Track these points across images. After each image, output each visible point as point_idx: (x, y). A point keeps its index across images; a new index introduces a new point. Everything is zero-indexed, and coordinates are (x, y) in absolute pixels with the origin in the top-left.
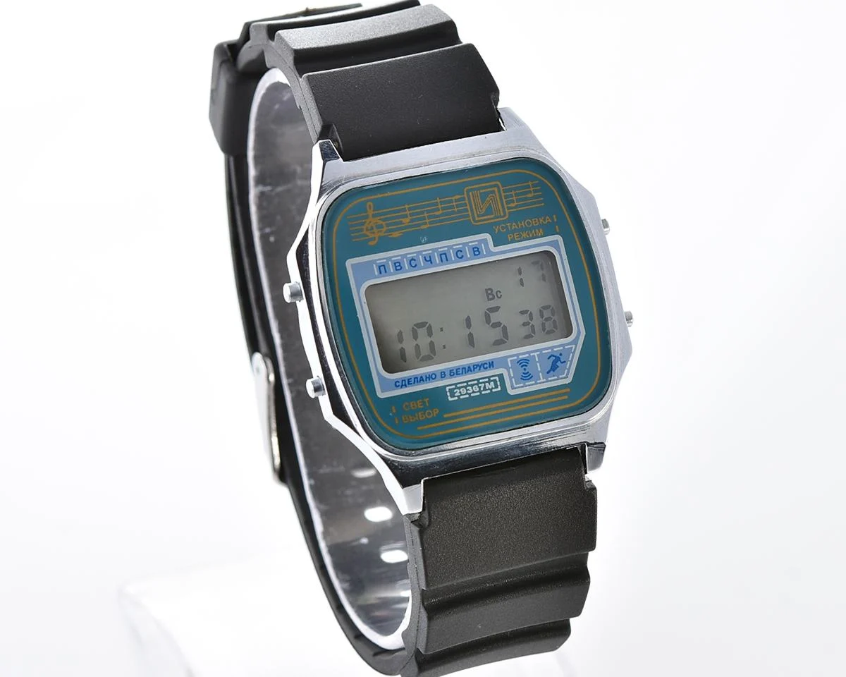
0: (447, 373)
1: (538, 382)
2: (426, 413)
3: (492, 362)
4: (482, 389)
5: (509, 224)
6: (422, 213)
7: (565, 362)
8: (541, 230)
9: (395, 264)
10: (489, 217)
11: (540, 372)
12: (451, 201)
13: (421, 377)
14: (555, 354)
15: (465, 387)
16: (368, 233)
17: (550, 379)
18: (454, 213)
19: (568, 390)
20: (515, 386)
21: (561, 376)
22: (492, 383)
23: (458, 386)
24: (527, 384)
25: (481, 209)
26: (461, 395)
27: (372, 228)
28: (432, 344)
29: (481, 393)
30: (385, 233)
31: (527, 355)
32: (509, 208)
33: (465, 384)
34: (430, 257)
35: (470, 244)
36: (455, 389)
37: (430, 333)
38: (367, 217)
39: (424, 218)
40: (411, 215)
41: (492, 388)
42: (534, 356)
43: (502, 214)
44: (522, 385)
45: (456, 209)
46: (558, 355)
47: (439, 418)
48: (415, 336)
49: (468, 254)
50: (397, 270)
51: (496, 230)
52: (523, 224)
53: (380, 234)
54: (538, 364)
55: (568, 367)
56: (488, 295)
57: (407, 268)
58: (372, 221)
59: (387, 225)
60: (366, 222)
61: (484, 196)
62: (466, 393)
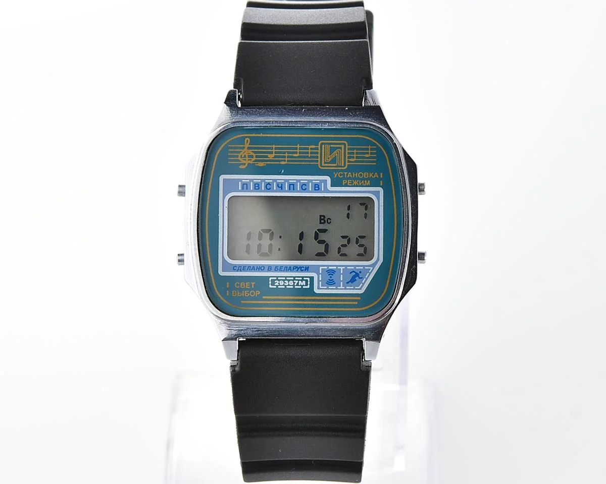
0: (273, 269)
1: (338, 288)
2: (250, 292)
3: (308, 267)
4: (295, 284)
5: (346, 173)
6: (285, 153)
7: (362, 278)
8: (369, 181)
9: (255, 184)
10: (332, 165)
11: (341, 281)
12: (307, 149)
13: (254, 267)
14: (356, 271)
15: (284, 280)
16: (241, 159)
17: (347, 288)
18: (307, 157)
19: (359, 298)
20: (321, 287)
21: (356, 288)
22: (304, 282)
23: (279, 278)
24: (330, 287)
25: (328, 158)
26: (280, 285)
27: (245, 156)
28: (271, 246)
29: (294, 287)
30: (253, 161)
31: (336, 268)
32: (349, 162)
33: (284, 278)
34: (282, 185)
35: (313, 181)
36: (276, 280)
37: (271, 238)
38: (243, 148)
39: (284, 157)
40: (276, 153)
41: (303, 285)
42: (340, 269)
43: (343, 165)
44: (326, 287)
45: (309, 155)
46: (358, 272)
47: (259, 298)
48: (260, 238)
49: (310, 188)
50: (255, 189)
51: (336, 175)
52: (356, 175)
53: (249, 162)
54: (342, 275)
55: (363, 282)
56: (321, 219)
57: (263, 189)
58: (246, 152)
59: (257, 157)
60: (241, 151)
61: (332, 150)
62: (283, 285)
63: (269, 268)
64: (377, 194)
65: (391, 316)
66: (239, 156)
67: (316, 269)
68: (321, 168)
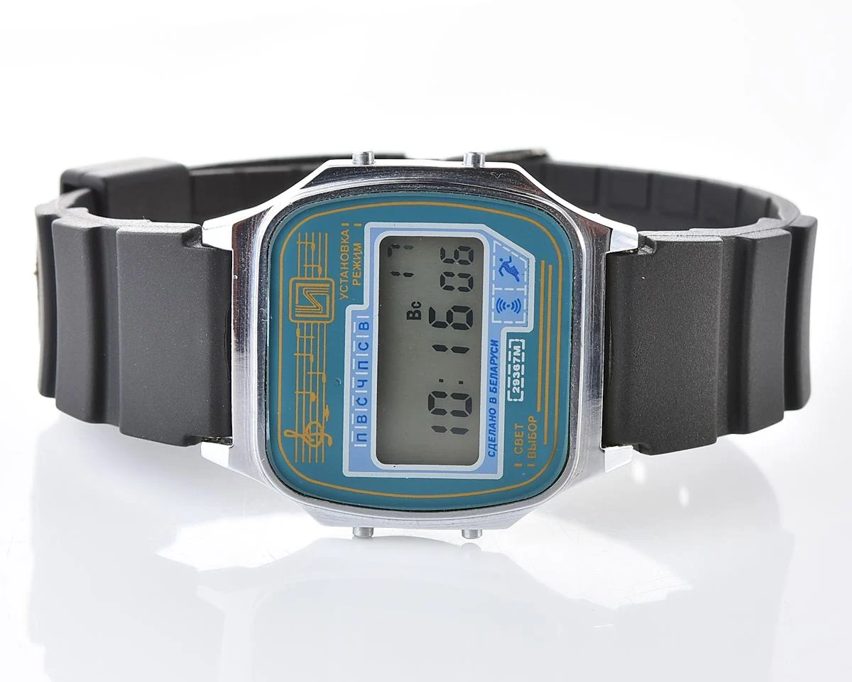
0: (493, 395)
1: (525, 294)
2: (531, 430)
3: (492, 341)
4: (519, 361)
5: (341, 281)
6: (308, 377)
7: (510, 257)
8: (354, 244)
9: (358, 422)
10: (328, 302)
11: (515, 290)
12: (301, 340)
13: (490, 425)
14: (500, 267)
16: (318, 443)
17: (525, 280)
18: (315, 340)
19: (543, 262)
20: (524, 322)
21: (526, 267)
22: (515, 348)
23: (509, 386)
24: (525, 308)
25: (317, 308)
26: (520, 385)
27: (313, 437)
28: (455, 396)
29: (523, 363)
30: (321, 424)
31: (493, 298)
32: (323, 276)
33: (509, 378)
34: (359, 380)
35: (354, 331)
37: (443, 395)
38: (300, 440)
39: (314, 376)
40: (308, 390)
41: (521, 349)
42: (496, 291)
43: (328, 285)
44: (525, 314)
45: (312, 337)
46: (501, 263)
47: (539, 417)
48: (442, 412)
49: (365, 337)
50: (366, 422)
51: (345, 296)
52: (344, 264)
53: (322, 430)
54: (506, 289)
55: (517, 256)
56: (414, 318)
57: (366, 410)
58: (306, 436)
59: (314, 419)
60: (305, 443)
61: (303, 301)
62: (520, 379)
63: (493, 402)
64: (375, 232)
65: (572, 211)
66: (314, 446)
67: (494, 329)
68: (333, 319)
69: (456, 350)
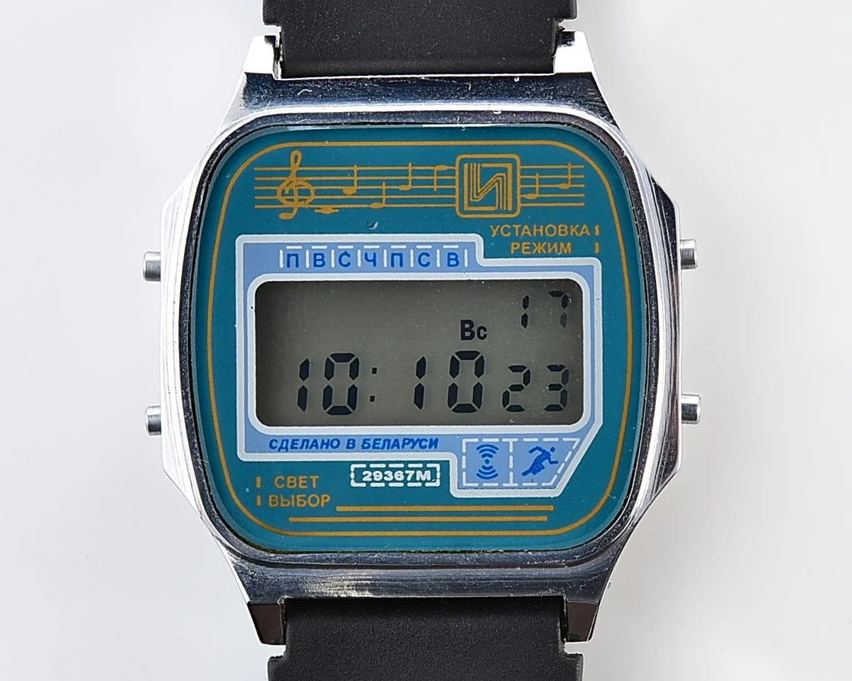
0: (359, 443)
1: (504, 485)
2: (310, 498)
3: (437, 440)
4: (409, 479)
5: (517, 227)
6: (379, 183)
7: (556, 462)
8: (569, 244)
9: (315, 255)
10: (486, 209)
11: (511, 470)
12: (431, 173)
13: (315, 441)
14: (543, 447)
15: (382, 470)
16: (282, 199)
18: (431, 192)
19: (552, 508)
20: (465, 484)
21: (544, 484)
22: (428, 473)
23: (372, 466)
24: (485, 485)
25: (478, 194)
26: (373, 481)
27: (291, 192)
28: (353, 391)
29: (405, 484)
30: (310, 204)
31: (497, 440)
32: (523, 200)
33: (384, 466)
34: (375, 254)
35: (445, 247)
36: (365, 469)
37: (354, 373)
38: (287, 174)
39: (379, 192)
40: (360, 183)
41: (426, 481)
42: (508, 443)
43: (510, 208)
44: (477, 485)
45: (435, 187)
46: (548, 450)
47: (329, 510)
48: (329, 374)
49: (438, 261)
50: (315, 265)
51: (495, 232)
52: (541, 230)
53: (302, 205)
54: (511, 458)
55: (559, 471)
56: (464, 330)
57: (333, 266)
58: (294, 182)
59: (318, 192)
60: (283, 181)
61: (486, 174)
62: (382, 481)
63: (349, 443)
64: (587, 272)
66: (279, 193)
67: (453, 443)
68: (462, 216)
69: (419, 391)
